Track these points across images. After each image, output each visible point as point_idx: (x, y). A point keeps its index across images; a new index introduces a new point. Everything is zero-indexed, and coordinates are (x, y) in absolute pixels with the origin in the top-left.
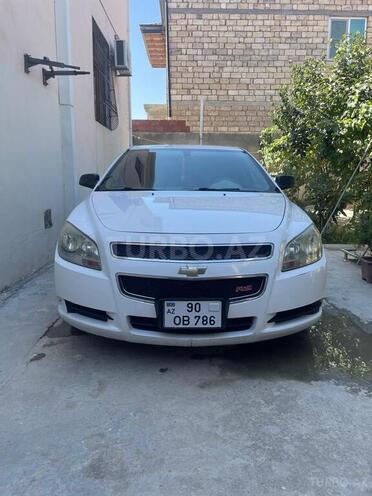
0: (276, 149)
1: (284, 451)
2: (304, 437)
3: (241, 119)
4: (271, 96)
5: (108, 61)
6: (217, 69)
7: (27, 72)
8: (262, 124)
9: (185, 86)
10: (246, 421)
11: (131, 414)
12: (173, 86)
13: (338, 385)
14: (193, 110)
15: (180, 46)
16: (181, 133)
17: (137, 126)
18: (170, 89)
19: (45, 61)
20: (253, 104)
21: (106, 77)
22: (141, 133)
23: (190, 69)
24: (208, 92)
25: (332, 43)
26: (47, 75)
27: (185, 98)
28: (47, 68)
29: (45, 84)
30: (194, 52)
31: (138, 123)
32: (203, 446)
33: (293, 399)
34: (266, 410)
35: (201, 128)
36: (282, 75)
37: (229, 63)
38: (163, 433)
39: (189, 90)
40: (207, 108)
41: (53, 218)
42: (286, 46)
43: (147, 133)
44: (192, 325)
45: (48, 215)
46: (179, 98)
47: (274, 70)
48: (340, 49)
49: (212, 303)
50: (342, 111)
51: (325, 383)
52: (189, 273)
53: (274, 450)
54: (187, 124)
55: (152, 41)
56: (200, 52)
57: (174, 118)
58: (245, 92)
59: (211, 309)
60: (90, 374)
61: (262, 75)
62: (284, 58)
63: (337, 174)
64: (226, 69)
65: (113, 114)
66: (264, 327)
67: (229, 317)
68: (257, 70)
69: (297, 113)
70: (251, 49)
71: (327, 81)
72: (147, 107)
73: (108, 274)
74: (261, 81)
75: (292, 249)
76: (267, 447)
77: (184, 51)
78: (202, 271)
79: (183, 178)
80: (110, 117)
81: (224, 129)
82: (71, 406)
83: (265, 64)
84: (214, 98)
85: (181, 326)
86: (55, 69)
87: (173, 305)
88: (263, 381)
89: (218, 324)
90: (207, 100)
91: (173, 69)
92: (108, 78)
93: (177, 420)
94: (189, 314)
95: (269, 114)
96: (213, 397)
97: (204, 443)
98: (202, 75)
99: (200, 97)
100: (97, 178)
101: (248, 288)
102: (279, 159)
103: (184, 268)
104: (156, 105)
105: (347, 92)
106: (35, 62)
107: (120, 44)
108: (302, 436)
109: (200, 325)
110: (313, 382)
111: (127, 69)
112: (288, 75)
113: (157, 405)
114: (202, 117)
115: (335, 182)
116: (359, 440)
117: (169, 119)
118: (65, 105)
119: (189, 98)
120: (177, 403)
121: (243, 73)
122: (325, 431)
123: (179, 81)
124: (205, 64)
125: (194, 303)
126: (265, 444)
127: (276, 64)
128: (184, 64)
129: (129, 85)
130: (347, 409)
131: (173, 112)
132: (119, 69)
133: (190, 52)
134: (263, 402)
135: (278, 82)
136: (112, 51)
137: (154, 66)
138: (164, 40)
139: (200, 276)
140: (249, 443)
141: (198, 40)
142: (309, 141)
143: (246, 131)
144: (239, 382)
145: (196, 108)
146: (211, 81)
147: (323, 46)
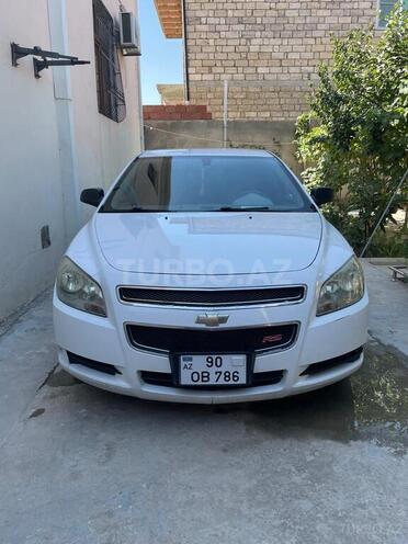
0: (314, 140)
1: (316, 531)
2: (340, 515)
3: (271, 102)
4: (309, 74)
5: (113, 38)
6: (243, 41)
7: (15, 64)
8: (297, 107)
9: (205, 63)
10: (274, 495)
11: (144, 486)
12: (191, 63)
13: (380, 445)
14: (216, 92)
15: (199, 14)
16: (202, 121)
17: (150, 113)
18: (187, 67)
19: (36, 51)
20: (287, 83)
21: (110, 60)
22: (154, 122)
23: (211, 42)
24: (233, 70)
25: (382, 15)
26: (39, 66)
27: (205, 77)
28: (39, 58)
29: (37, 76)
30: (217, 21)
31: (150, 109)
32: (225, 527)
33: (329, 465)
34: (297, 479)
35: (225, 115)
36: (321, 48)
37: (258, 34)
38: (180, 511)
39: (210, 67)
40: (233, 88)
41: (51, 236)
42: (327, 13)
43: (161, 121)
44: (212, 382)
45: (45, 233)
46: (198, 77)
47: (312, 41)
48: (391, 22)
49: (235, 357)
50: (393, 97)
51: (366, 443)
52: (208, 322)
53: (305, 529)
54: (209, 109)
55: (165, 6)
56: (223, 21)
57: (193, 102)
58: (278, 70)
59: (235, 363)
60: (97, 435)
61: (297, 49)
62: (324, 27)
63: (387, 173)
64: (254, 42)
65: (120, 103)
66: (296, 382)
67: (255, 371)
68: (292, 41)
69: (338, 98)
70: (284, 16)
71: (375, 61)
72: (160, 88)
73: (115, 323)
74: (296, 56)
75: (329, 288)
76: (297, 527)
77: (203, 20)
78: (224, 320)
79: (202, 191)
80: (116, 105)
81: (253, 114)
82: (75, 476)
83: (302, 34)
84: (241, 76)
85: (200, 383)
86: (49, 59)
87: (191, 359)
88: (295, 442)
89: (243, 380)
90: (232, 80)
91: (190, 43)
92: (113, 59)
93: (197, 494)
94: (209, 370)
95: (307, 96)
96: (238, 463)
97: (226, 523)
98: (225, 49)
99: (223, 77)
100: (101, 193)
101: (278, 338)
102: (317, 152)
103: (202, 315)
104: (171, 86)
105: (399, 76)
106: (24, 52)
107: (126, 17)
108: (337, 512)
109: (222, 382)
110: (352, 442)
111: (134, 47)
112: (329, 48)
113: (173, 474)
114: (225, 100)
115: (384, 182)
116: (401, 517)
117: (187, 103)
118: (61, 99)
119: (210, 77)
120: (195, 471)
121: (274, 46)
122: (363, 506)
123: (199, 56)
124: (229, 35)
125: (214, 357)
126: (295, 524)
127: (316, 34)
128: (204, 36)
129: (138, 65)
130: (391, 478)
131: (192, 95)
132: (125, 47)
133: (211, 21)
134: (293, 469)
135: (317, 56)
136: (117, 26)
137: (167, 36)
138: (179, 6)
139: (221, 326)
140: (277, 522)
141: (220, 6)
142: (353, 133)
143: (279, 118)
144: (267, 443)
145: (219, 89)
146: (237, 56)
147: (372, 12)
